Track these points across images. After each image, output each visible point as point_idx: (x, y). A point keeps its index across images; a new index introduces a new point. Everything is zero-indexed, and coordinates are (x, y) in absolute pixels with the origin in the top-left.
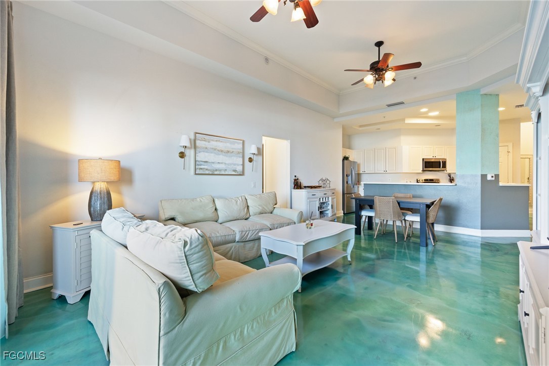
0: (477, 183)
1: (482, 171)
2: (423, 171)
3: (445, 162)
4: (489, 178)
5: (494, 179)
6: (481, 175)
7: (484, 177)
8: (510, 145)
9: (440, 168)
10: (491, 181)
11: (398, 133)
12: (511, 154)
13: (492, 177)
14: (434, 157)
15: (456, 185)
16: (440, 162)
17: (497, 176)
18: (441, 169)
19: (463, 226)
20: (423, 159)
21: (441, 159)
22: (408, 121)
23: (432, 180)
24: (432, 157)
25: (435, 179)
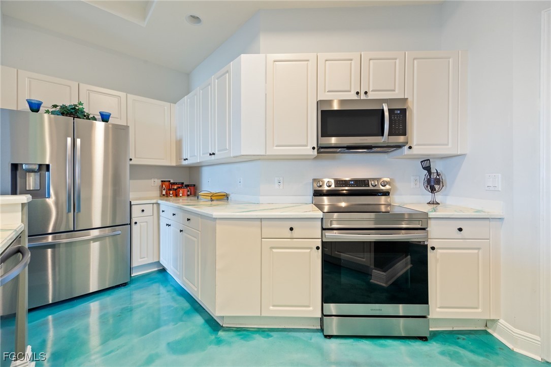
2: (322, 149)
3: (404, 111)
9: (383, 135)
14: (363, 97)
16: (383, 111)
18: (385, 139)
20: (318, 103)
23: (365, 182)
24: (353, 92)
25: (374, 179)
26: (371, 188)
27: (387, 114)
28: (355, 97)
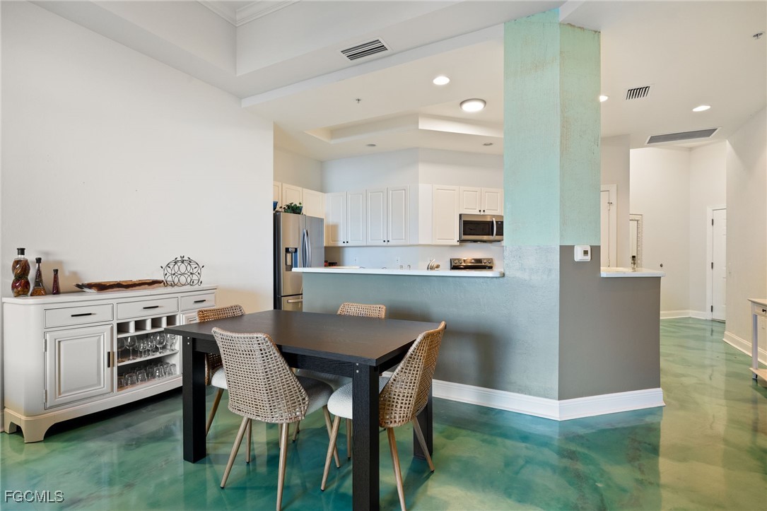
0: (550, 270)
1: (562, 236)
2: (461, 241)
3: (502, 222)
4: (579, 256)
5: (588, 258)
6: (561, 246)
7: (567, 251)
8: (613, 189)
9: (492, 235)
10: (581, 263)
11: (411, 155)
12: (613, 208)
13: (586, 253)
14: (482, 213)
15: (503, 275)
16: (493, 222)
17: (596, 251)
18: (495, 237)
19: (520, 391)
20: (460, 215)
21: (494, 216)
22: (425, 125)
23: (479, 261)
24: (478, 210)
25: (484, 259)
26: (483, 264)
27: (495, 223)
28: (479, 213)
